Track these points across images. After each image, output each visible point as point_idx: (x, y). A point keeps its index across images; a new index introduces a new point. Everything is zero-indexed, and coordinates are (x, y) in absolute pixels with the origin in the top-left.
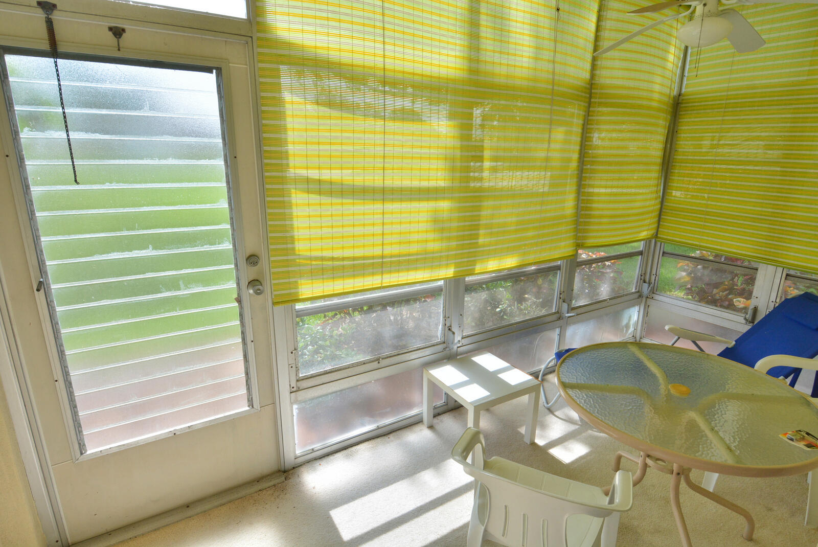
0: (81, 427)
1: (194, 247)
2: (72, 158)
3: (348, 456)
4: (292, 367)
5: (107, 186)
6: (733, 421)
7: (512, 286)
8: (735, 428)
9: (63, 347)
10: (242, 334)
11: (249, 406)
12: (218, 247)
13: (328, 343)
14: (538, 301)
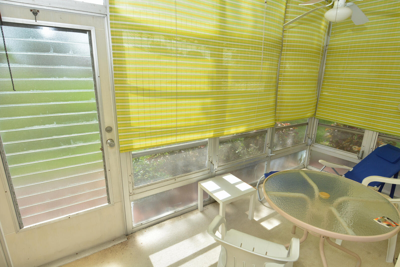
0: (20, 214)
1: (78, 123)
2: (12, 78)
3: (160, 227)
4: (130, 183)
5: (31, 92)
6: (351, 212)
7: (244, 140)
8: (352, 215)
9: (10, 174)
10: (104, 166)
11: (108, 203)
12: (91, 123)
13: (151, 169)
14: (257, 147)
